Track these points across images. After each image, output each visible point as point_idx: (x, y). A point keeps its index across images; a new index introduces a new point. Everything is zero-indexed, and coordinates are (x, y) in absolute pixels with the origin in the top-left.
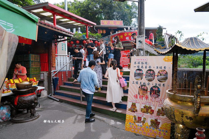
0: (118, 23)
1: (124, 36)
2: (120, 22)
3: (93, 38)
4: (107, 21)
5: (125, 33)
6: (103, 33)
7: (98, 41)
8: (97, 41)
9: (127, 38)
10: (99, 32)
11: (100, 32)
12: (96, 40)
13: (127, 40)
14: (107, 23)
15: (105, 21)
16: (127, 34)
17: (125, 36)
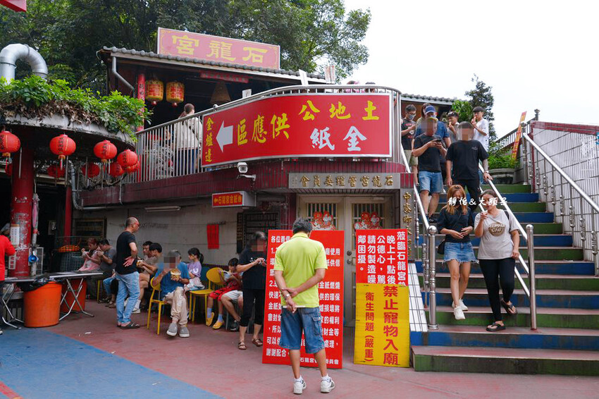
0: (254, 56)
1: (295, 120)
2: (264, 51)
3: (81, 117)
4: (196, 38)
5: (303, 100)
6: (169, 97)
7: (122, 146)
8: (116, 142)
9: (321, 138)
10: (142, 90)
11: (149, 90)
12: (104, 133)
13: (317, 150)
14: (193, 46)
15: (186, 37)
16: (316, 111)
17: (306, 118)
